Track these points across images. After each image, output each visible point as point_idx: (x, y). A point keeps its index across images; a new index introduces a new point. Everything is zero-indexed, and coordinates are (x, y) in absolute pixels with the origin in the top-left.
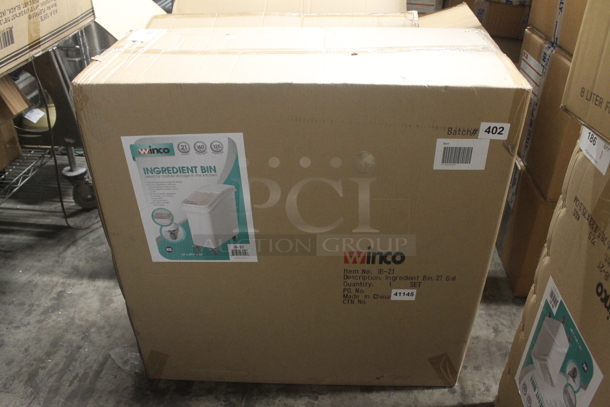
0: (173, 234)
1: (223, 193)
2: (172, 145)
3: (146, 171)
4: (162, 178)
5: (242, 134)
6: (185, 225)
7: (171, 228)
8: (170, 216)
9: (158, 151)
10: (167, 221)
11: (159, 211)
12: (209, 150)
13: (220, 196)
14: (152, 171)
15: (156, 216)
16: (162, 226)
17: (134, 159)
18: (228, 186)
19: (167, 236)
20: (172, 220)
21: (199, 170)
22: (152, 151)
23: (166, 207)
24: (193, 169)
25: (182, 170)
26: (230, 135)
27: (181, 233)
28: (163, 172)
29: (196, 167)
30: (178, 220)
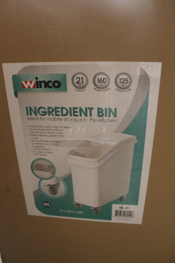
0: (53, 189)
1: (121, 144)
2: (64, 76)
3: (29, 111)
4: (48, 122)
5: (160, 64)
6: (68, 180)
7: (51, 182)
8: (51, 168)
9: (47, 85)
10: (47, 174)
11: (39, 162)
12: (112, 85)
13: (116, 148)
14: (36, 111)
15: (36, 167)
16: (41, 179)
17: (16, 94)
18: (127, 136)
19: (46, 190)
20: (54, 173)
21: (95, 112)
22: (38, 85)
23: (49, 157)
24: (87, 112)
25: (73, 112)
26: (143, 65)
27: (62, 189)
28: (50, 113)
29: (91, 109)
30: (60, 173)
